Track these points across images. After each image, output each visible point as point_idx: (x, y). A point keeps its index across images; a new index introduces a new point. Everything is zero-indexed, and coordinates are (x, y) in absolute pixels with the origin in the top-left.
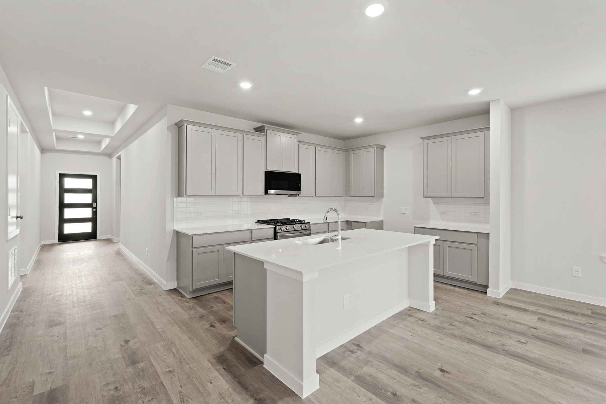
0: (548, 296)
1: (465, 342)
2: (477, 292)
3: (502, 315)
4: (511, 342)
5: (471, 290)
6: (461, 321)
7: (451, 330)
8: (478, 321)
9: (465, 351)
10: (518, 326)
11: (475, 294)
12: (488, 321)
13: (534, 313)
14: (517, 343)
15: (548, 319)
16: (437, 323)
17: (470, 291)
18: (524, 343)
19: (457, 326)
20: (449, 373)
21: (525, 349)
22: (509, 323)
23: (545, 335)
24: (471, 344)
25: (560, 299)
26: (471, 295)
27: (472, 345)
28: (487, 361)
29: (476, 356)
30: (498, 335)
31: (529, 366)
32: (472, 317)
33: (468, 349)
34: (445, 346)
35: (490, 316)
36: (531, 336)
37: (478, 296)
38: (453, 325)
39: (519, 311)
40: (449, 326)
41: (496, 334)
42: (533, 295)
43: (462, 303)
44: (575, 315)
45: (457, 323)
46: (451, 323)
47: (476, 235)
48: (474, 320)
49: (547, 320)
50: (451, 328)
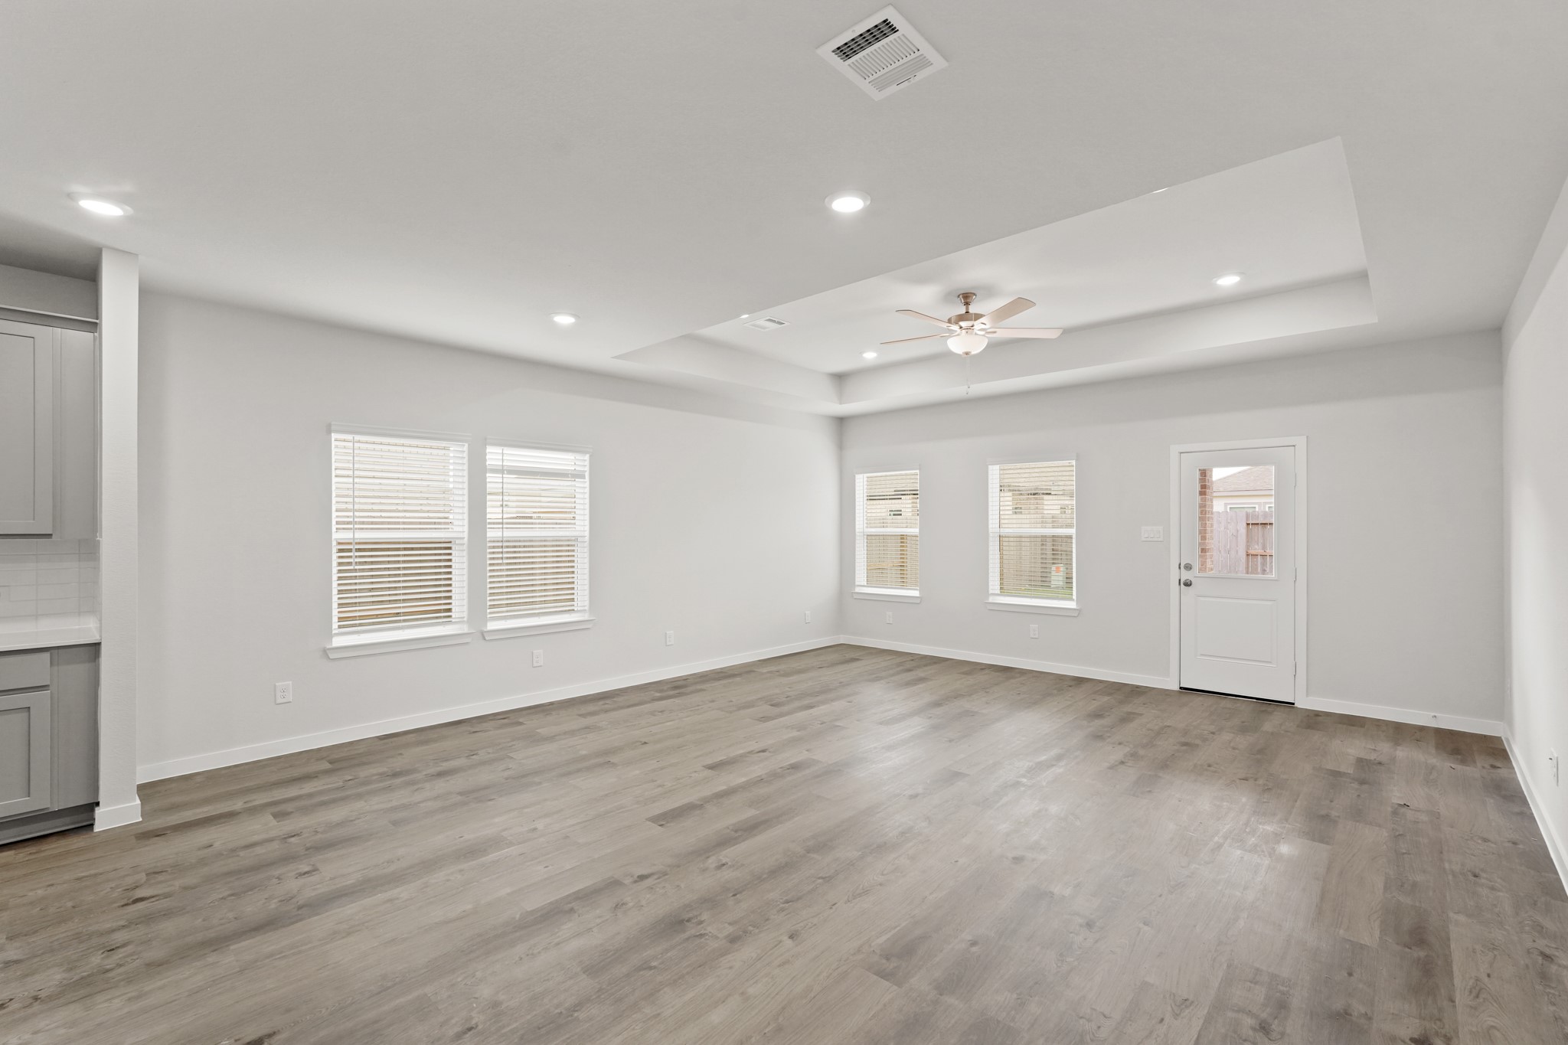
0: (230, 767)
1: (206, 954)
2: (50, 840)
3: (199, 849)
4: (292, 885)
5: (20, 845)
6: (122, 923)
7: (129, 959)
8: (166, 896)
9: (238, 969)
10: (259, 850)
11: (53, 846)
12: (190, 879)
13: (253, 811)
14: (302, 881)
15: (289, 807)
16: (58, 977)
17: (24, 847)
18: (314, 871)
19: (132, 942)
20: (274, 1033)
21: (329, 878)
22: (238, 856)
23: (319, 836)
24: (227, 946)
25: (261, 764)
26: (43, 854)
27: (232, 947)
28: (303, 948)
29: (271, 959)
30: (251, 890)
31: (370, 899)
32: (140, 896)
33: (237, 961)
34: (175, 1000)
35: (178, 868)
36: (307, 852)
37: (74, 847)
38: (118, 947)
39: (224, 823)
40: (107, 957)
41: (245, 892)
42: (199, 779)
43: (52, 885)
44: (315, 779)
45: (120, 937)
46: (104, 947)
47: (46, 656)
48: (153, 899)
49: (290, 810)
50: (121, 956)
